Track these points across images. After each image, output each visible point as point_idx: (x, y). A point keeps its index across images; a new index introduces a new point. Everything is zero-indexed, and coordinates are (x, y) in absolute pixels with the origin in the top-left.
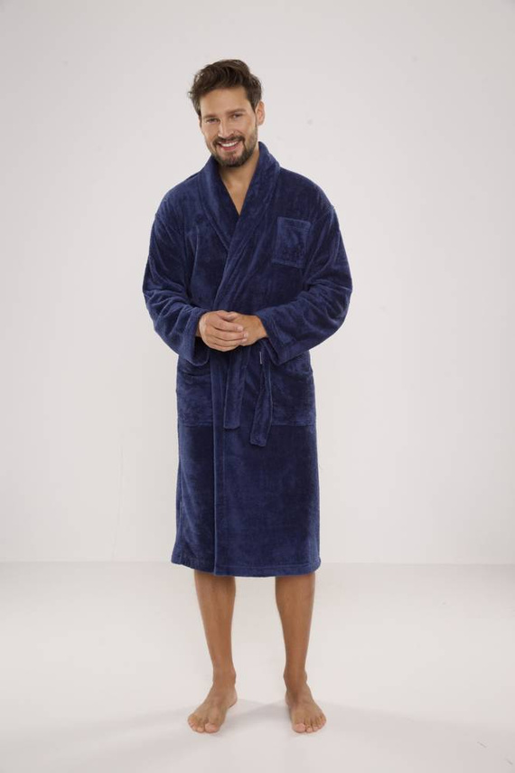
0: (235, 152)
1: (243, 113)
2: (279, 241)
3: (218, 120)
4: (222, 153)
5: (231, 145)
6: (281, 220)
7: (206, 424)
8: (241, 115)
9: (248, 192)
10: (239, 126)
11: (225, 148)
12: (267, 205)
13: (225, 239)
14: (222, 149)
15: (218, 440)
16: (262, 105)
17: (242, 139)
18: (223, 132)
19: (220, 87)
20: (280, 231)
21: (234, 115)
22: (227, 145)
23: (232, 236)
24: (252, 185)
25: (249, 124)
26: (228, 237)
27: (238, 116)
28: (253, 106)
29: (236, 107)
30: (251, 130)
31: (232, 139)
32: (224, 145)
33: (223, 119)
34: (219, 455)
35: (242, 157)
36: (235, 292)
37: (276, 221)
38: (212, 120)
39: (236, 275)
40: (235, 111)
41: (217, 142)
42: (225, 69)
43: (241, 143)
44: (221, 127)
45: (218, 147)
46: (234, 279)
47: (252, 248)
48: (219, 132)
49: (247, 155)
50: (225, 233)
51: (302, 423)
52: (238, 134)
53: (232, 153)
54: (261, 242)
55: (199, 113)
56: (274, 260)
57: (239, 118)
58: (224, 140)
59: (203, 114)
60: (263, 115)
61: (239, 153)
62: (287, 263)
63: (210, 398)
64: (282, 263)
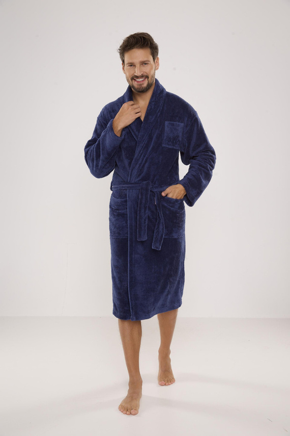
0: (143, 84)
1: (149, 63)
2: (165, 134)
3: (135, 66)
4: (135, 84)
5: (141, 80)
6: (167, 123)
7: (124, 237)
8: (148, 64)
9: (148, 107)
10: (146, 69)
11: (138, 82)
12: (159, 114)
13: (135, 135)
14: (136, 82)
15: (130, 246)
16: (158, 59)
17: (147, 77)
18: (138, 73)
19: (137, 48)
20: (166, 129)
21: (144, 63)
22: (139, 80)
23: (139, 132)
24: (150, 103)
25: (152, 68)
26: (137, 133)
27: (146, 64)
28: (154, 59)
29: (145, 59)
30: (152, 73)
31: (142, 76)
32: (137, 80)
33: (138, 65)
34: (131, 254)
35: (146, 87)
36: (141, 163)
37: (164, 124)
38: (131, 66)
39: (142, 154)
40: (145, 61)
41: (134, 78)
42: (141, 37)
43: (147, 79)
44: (136, 70)
45: (133, 81)
46: (141, 156)
47: (150, 138)
48: (135, 72)
49: (149, 86)
50: (135, 131)
51: (176, 237)
52: (145, 74)
53: (141, 85)
54: (155, 135)
55: (123, 61)
56: (163, 145)
57: (146, 65)
58: (137, 77)
59: (126, 62)
60: (158, 64)
61: (145, 84)
62: (170, 147)
63: (127, 223)
64: (168, 146)
